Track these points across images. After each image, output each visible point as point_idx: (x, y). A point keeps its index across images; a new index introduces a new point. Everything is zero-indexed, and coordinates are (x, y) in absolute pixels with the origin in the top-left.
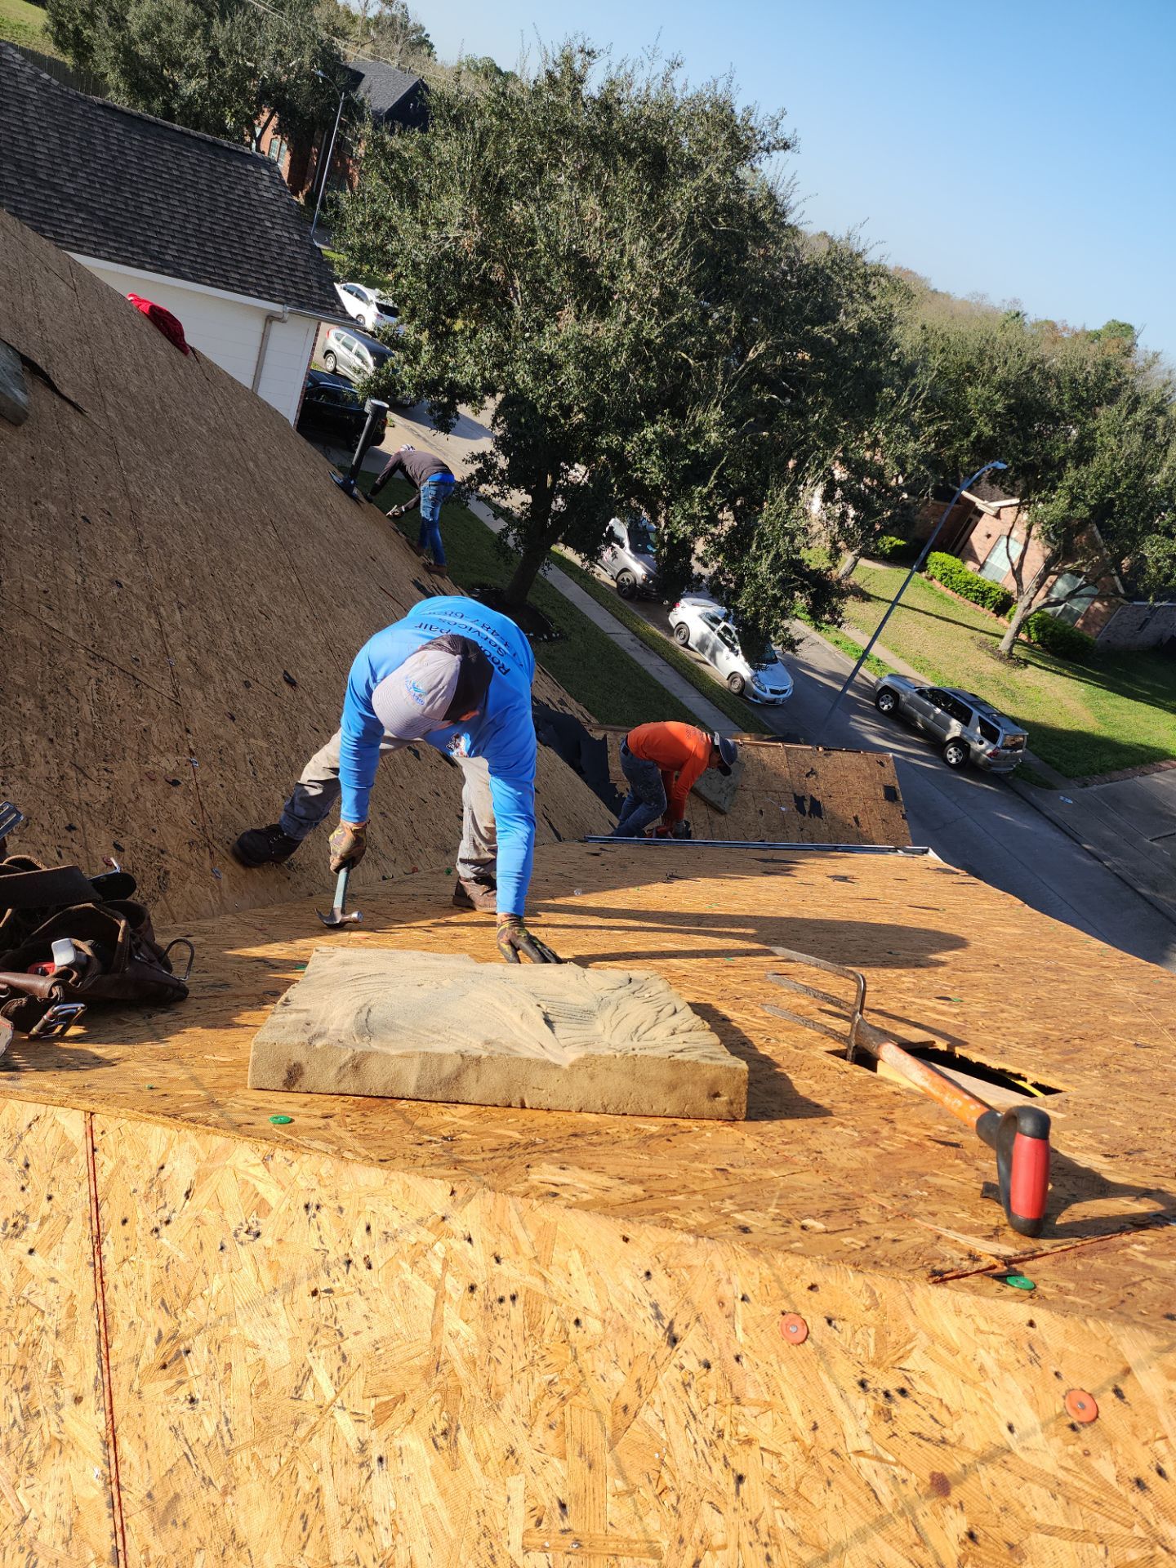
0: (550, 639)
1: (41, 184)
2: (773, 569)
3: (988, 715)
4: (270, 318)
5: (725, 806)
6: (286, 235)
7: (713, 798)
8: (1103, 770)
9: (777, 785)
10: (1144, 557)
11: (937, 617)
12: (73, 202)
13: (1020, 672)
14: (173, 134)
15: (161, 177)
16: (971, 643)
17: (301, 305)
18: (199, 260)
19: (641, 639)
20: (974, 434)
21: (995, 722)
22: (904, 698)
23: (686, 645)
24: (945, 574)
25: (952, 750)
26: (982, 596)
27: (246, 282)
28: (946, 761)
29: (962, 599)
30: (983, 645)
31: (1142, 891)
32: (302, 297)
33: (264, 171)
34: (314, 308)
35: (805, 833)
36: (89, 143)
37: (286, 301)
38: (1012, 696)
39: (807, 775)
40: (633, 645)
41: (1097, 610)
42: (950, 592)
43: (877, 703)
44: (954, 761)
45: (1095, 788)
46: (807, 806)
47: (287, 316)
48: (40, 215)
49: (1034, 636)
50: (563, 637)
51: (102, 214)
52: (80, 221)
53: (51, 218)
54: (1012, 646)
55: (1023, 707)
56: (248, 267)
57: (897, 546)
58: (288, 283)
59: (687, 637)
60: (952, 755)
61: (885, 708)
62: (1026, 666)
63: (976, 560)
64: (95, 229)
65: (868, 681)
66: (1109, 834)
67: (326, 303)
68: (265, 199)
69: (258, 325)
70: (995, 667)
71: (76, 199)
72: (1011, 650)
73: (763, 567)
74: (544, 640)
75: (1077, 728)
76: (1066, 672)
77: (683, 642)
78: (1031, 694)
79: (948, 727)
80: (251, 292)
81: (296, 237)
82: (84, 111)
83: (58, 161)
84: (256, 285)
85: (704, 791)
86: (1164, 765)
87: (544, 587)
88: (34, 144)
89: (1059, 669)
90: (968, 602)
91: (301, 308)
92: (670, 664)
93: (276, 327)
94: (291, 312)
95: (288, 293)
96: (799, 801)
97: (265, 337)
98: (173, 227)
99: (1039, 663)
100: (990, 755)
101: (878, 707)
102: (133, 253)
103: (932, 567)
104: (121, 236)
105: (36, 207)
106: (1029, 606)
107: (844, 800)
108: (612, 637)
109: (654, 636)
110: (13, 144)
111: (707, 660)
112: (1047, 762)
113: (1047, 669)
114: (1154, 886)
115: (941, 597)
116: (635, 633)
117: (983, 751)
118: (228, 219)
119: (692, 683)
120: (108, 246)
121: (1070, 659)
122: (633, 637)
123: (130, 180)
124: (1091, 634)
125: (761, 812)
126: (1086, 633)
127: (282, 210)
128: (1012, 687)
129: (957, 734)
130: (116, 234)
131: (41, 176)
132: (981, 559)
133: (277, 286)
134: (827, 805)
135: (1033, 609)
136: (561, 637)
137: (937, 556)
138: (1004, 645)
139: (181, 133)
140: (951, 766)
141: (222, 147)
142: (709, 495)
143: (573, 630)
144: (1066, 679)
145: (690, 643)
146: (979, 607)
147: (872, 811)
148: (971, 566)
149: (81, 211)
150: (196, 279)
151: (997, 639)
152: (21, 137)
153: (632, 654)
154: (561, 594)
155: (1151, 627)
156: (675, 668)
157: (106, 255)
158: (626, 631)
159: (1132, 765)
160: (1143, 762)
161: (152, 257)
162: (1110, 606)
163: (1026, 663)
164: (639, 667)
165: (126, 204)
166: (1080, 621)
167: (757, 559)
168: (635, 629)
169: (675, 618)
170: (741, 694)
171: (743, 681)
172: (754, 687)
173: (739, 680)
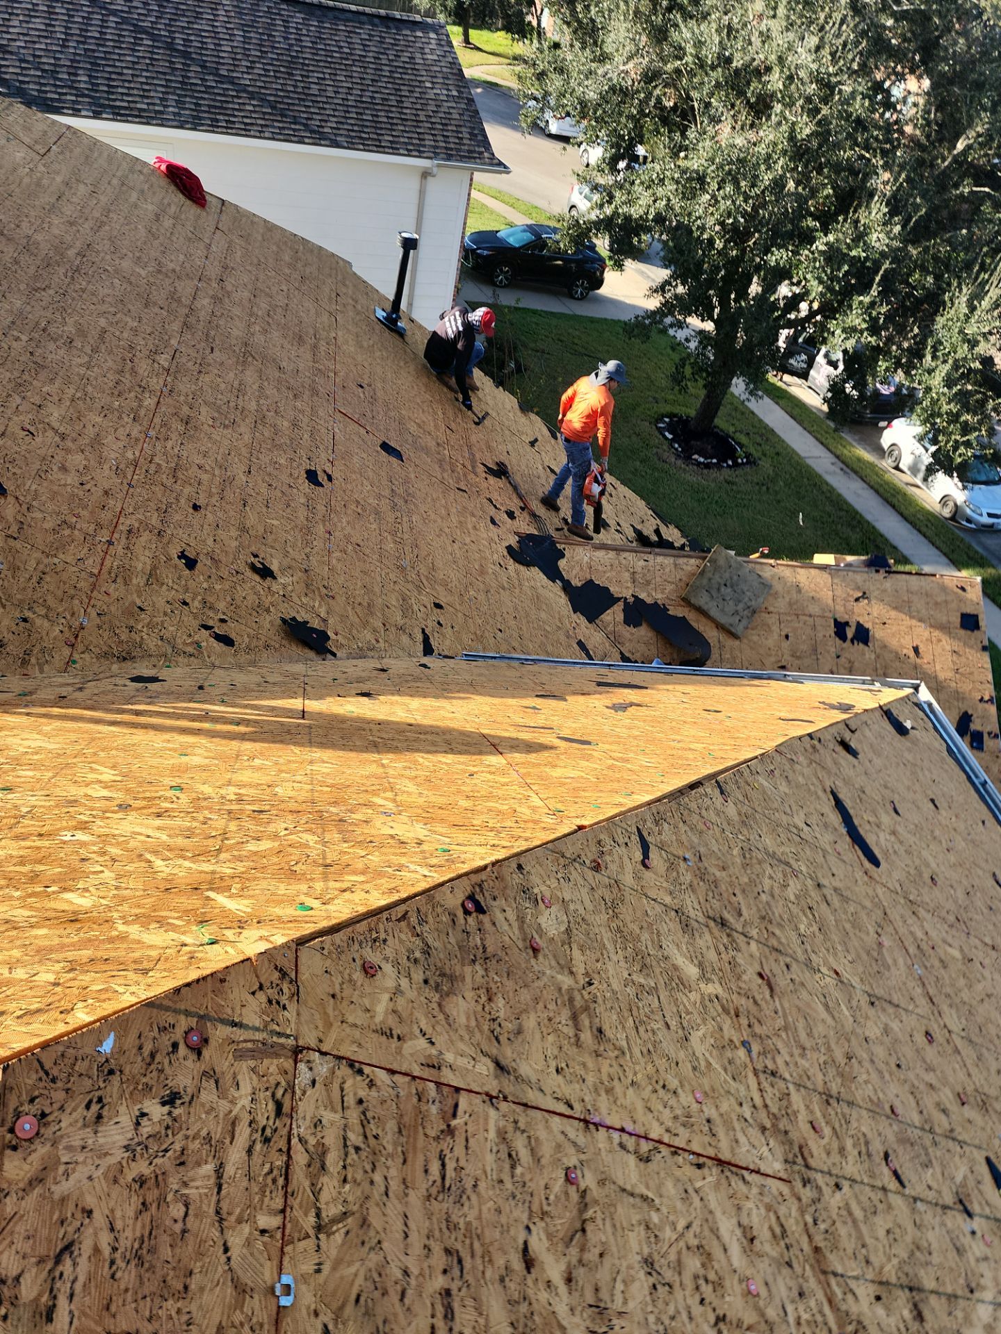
0: (736, 465)
1: (222, 79)
2: (949, 382)
4: (426, 174)
5: (739, 629)
6: (445, 92)
7: (723, 620)
9: (814, 609)
12: (248, 92)
14: (349, 15)
15: (332, 57)
17: (449, 157)
18: (356, 128)
19: (843, 462)
23: (897, 468)
27: (397, 143)
32: (451, 149)
33: (432, 35)
34: (462, 158)
35: (842, 660)
36: (270, 35)
37: (435, 155)
39: (857, 600)
40: (833, 468)
46: (850, 633)
47: (435, 170)
48: (216, 107)
50: (751, 461)
51: (272, 98)
52: (251, 108)
53: (226, 109)
56: (401, 128)
58: (439, 138)
59: (898, 460)
64: (264, 113)
67: (474, 152)
68: (429, 62)
69: (414, 183)
71: (250, 89)
73: (937, 381)
74: (728, 466)
77: (894, 465)
80: (402, 151)
81: (455, 93)
82: (269, 7)
83: (239, 57)
84: (406, 143)
85: (714, 612)
87: (743, 413)
88: (220, 45)
91: (449, 160)
92: (872, 487)
93: (431, 183)
94: (439, 166)
95: (437, 147)
96: (840, 628)
97: (422, 193)
98: (336, 101)
102: (294, 130)
104: (286, 116)
105: (214, 100)
107: (902, 628)
108: (809, 462)
109: (859, 460)
110: (201, 48)
111: (920, 483)
116: (838, 457)
118: (390, 86)
119: (893, 507)
120: (274, 127)
122: (834, 460)
123: (303, 64)
125: (787, 637)
127: (445, 70)
130: (282, 115)
131: (222, 72)
133: (427, 143)
134: (877, 633)
136: (748, 463)
139: (357, 13)
141: (394, 19)
142: (872, 304)
143: (765, 455)
145: (901, 466)
147: (939, 641)
149: (254, 99)
150: (351, 146)
152: (209, 40)
153: (829, 479)
154: (760, 421)
156: (877, 492)
157: (270, 135)
158: (829, 455)
161: (312, 132)
164: (832, 490)
165: (295, 86)
167: (930, 371)
168: (838, 453)
169: (887, 439)
170: (953, 518)
171: (956, 505)
172: (968, 511)
173: (951, 504)
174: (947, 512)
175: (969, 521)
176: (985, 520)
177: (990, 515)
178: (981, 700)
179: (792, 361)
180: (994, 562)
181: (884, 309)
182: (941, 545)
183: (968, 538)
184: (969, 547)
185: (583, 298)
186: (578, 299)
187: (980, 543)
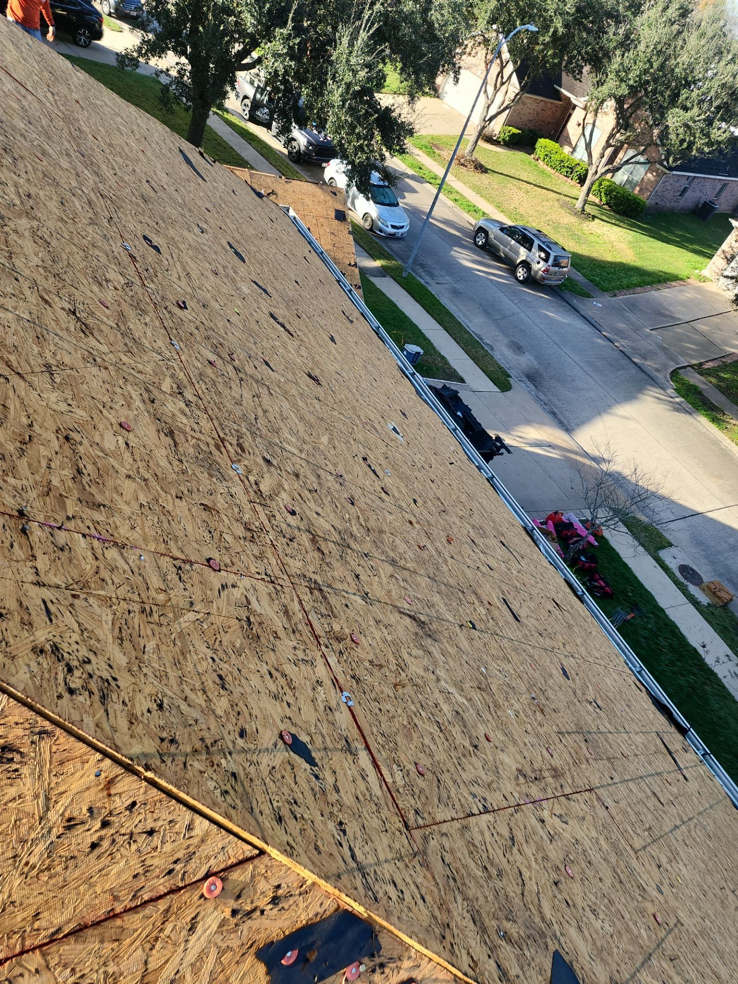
3: (544, 243)
8: (630, 287)
10: (667, 126)
11: (535, 185)
13: (588, 223)
16: (556, 204)
20: (552, 30)
21: (548, 247)
22: (492, 236)
24: (547, 155)
25: (520, 270)
26: (570, 170)
28: (516, 278)
29: (557, 174)
30: (564, 205)
31: (636, 360)
38: (578, 239)
41: (649, 180)
42: (549, 169)
43: (475, 240)
44: (521, 278)
45: (621, 297)
49: (604, 199)
54: (584, 205)
55: (584, 246)
57: (514, 134)
60: (521, 273)
61: (480, 243)
62: (593, 220)
63: (570, 144)
65: (471, 224)
66: (621, 326)
70: (569, 219)
72: (583, 207)
75: (619, 260)
76: (621, 224)
78: (592, 238)
79: (517, 253)
86: (674, 284)
89: (617, 222)
90: (561, 176)
99: (604, 218)
100: (544, 271)
101: (475, 243)
103: (538, 150)
106: (596, 172)
111: (350, 207)
112: (591, 281)
113: (608, 222)
114: (644, 357)
115: (543, 172)
117: (540, 269)
121: (628, 216)
124: (643, 198)
126: (641, 197)
128: (580, 233)
129: (524, 258)
132: (574, 144)
135: (598, 175)
137: (542, 142)
138: (579, 204)
140: (520, 282)
142: (289, 36)
144: (620, 229)
146: (569, 180)
147: (322, 225)
148: (567, 149)
151: (574, 201)
155: (688, 194)
159: (651, 283)
160: (659, 282)
162: (658, 175)
163: (594, 217)
166: (638, 188)
169: (327, 175)
170: (371, 230)
171: (372, 220)
172: (379, 223)
173: (369, 219)
174: (367, 226)
175: (381, 231)
176: (390, 230)
177: (393, 227)
178: (350, 265)
179: (258, 113)
180: (396, 258)
181: (298, 40)
182: (364, 246)
183: (380, 242)
184: (381, 247)
185: (87, 46)
186: (81, 46)
187: (389, 247)
